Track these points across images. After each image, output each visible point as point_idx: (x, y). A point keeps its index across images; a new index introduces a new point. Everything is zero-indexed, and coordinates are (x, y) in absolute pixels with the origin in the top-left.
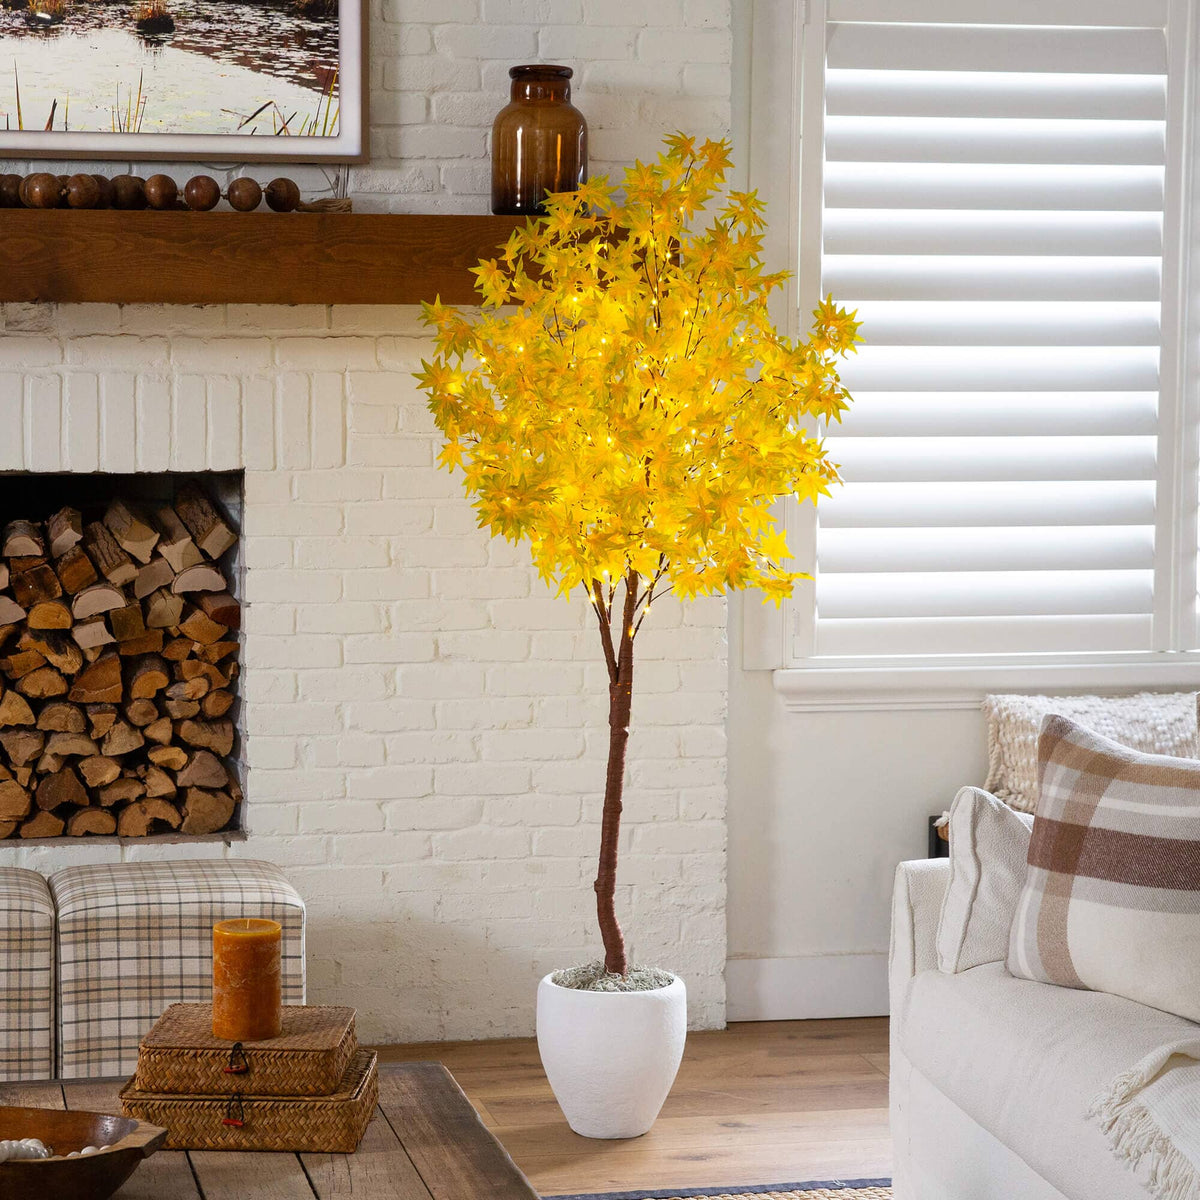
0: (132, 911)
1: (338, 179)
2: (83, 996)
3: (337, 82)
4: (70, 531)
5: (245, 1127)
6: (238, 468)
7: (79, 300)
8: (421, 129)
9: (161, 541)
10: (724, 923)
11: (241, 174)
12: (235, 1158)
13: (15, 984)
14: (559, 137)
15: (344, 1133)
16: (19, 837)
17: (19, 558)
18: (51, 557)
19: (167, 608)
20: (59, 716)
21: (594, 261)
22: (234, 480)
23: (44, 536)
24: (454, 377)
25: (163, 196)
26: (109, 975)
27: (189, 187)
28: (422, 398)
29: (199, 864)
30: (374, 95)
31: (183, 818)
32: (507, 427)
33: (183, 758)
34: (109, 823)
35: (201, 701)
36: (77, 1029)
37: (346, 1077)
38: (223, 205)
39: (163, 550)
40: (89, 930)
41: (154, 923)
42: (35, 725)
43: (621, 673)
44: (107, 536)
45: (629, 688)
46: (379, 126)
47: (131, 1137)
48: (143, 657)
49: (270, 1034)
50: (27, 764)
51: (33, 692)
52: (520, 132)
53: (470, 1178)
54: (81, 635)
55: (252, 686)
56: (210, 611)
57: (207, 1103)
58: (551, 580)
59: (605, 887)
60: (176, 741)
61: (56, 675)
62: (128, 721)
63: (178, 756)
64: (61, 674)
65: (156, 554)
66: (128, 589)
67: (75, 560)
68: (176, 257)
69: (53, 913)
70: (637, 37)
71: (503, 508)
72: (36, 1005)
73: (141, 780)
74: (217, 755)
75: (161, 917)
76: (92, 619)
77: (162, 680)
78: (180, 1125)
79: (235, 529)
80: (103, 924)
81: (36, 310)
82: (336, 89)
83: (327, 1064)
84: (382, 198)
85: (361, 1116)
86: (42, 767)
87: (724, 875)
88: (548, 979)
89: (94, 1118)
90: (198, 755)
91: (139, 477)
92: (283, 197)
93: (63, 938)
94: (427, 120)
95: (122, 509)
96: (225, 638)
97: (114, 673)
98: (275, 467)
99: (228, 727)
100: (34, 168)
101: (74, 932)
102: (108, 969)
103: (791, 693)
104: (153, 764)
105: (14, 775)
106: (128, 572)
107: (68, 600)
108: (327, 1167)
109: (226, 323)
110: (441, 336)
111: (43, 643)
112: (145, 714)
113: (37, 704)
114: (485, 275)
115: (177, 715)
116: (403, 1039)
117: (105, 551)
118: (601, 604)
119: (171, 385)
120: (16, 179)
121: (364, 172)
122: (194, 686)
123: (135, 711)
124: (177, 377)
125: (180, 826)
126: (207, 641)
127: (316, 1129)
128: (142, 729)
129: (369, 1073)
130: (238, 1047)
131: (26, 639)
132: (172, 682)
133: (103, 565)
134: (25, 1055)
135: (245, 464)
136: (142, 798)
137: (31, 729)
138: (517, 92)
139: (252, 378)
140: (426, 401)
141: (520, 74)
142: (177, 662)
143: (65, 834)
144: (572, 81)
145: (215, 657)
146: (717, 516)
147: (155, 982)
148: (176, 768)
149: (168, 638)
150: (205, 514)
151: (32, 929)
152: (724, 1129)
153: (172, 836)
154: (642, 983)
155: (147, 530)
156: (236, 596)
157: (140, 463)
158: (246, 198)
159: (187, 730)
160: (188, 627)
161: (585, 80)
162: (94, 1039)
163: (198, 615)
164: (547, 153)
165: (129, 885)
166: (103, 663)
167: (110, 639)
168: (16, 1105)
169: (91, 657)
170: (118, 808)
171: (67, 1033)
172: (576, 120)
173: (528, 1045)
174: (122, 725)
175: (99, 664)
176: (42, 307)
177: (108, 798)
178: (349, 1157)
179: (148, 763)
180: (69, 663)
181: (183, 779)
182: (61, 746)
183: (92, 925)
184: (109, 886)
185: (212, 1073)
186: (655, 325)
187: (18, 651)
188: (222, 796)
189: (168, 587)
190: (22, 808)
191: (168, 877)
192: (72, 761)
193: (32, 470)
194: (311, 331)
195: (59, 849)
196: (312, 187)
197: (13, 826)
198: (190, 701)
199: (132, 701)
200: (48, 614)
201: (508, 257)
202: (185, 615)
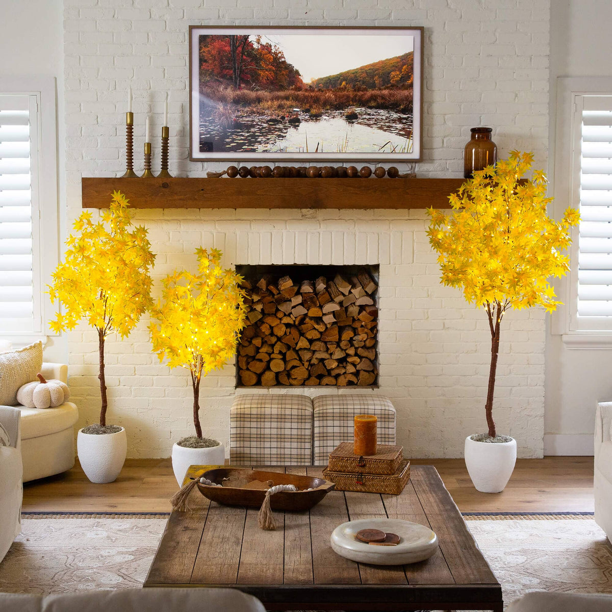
0: (338, 411)
1: (412, 167)
2: (322, 438)
3: (412, 134)
4: (322, 284)
5: (363, 484)
6: (377, 263)
7: (325, 208)
8: (441, 149)
9: (352, 288)
10: (543, 422)
11: (379, 165)
12: (360, 494)
13: (299, 433)
14: (488, 152)
15: (396, 488)
16: (305, 385)
17: (306, 293)
18: (316, 293)
19: (354, 310)
20: (318, 345)
21: (488, 193)
22: (376, 267)
23: (314, 286)
24: (440, 233)
25: (353, 173)
26: (330, 431)
27: (361, 170)
28: (428, 239)
29: (362, 396)
30: (425, 139)
31: (358, 381)
32: (455, 250)
33: (358, 360)
34: (334, 381)
35: (365, 341)
36: (320, 449)
37: (398, 469)
38: (373, 176)
39: (352, 291)
40: (324, 417)
41: (345, 415)
42: (310, 348)
43: (496, 335)
44: (335, 287)
45: (498, 340)
46: (426, 149)
47: (323, 486)
48: (346, 326)
49: (373, 454)
50: (307, 361)
51: (310, 337)
52: (474, 150)
53: (438, 506)
54: (325, 319)
55: (381, 337)
56: (368, 311)
57: (351, 476)
58: (471, 302)
59: (489, 407)
60: (356, 355)
61: (317, 332)
62: (340, 347)
63: (357, 360)
64: (318, 331)
65: (350, 292)
66: (341, 304)
67: (324, 294)
68: (357, 194)
69: (312, 411)
70: (515, 118)
71: (448, 277)
72: (306, 440)
73: (345, 368)
74: (370, 360)
75: (347, 413)
76: (329, 313)
77: (352, 334)
78: (342, 482)
79: (377, 284)
80: (328, 415)
81: (312, 211)
82: (412, 137)
83: (391, 465)
84: (428, 173)
85: (402, 483)
86: (312, 362)
87: (543, 405)
88: (469, 438)
89: (312, 479)
90: (364, 359)
91: (345, 266)
92: (393, 173)
93: (315, 419)
94: (443, 147)
95: (339, 277)
96: (373, 321)
97: (336, 332)
98: (390, 264)
99: (374, 350)
100: (312, 165)
101: (319, 417)
102: (330, 430)
103: (568, 343)
104: (349, 362)
105: (303, 365)
106: (341, 298)
107: (321, 307)
108: (390, 499)
109: (374, 215)
110: (433, 219)
111: (313, 321)
112: (346, 345)
113: (311, 341)
114: (453, 198)
115: (357, 346)
116: (431, 457)
117: (334, 291)
118: (489, 310)
119: (355, 235)
120: (305, 168)
121: (421, 164)
122: (362, 336)
123: (343, 344)
124: (357, 234)
125: (357, 383)
126: (367, 321)
127: (387, 486)
128: (345, 350)
129: (406, 468)
130: (361, 458)
131: (307, 320)
132: (355, 335)
133: (332, 296)
134: (303, 457)
135: (380, 262)
136: (345, 373)
137: (309, 350)
138: (473, 137)
139: (383, 233)
140: (429, 240)
141: (474, 131)
142: (357, 328)
143: (320, 384)
144: (492, 133)
145: (369, 327)
146: (519, 281)
147: (345, 435)
148: (356, 364)
149: (354, 320)
150: (367, 279)
151: (305, 416)
152: (539, 493)
153: (354, 386)
154: (499, 441)
155: (347, 284)
156: (377, 307)
157: (345, 261)
158: (381, 174)
159: (360, 351)
160: (360, 317)
161: (497, 132)
162: (325, 453)
163: (364, 312)
164: (483, 157)
165: (337, 402)
166: (332, 328)
167: (335, 320)
168: (291, 473)
169: (329, 326)
170: (337, 377)
171: (317, 450)
172: (493, 145)
173: (462, 461)
174: (338, 349)
175: (331, 328)
176: (314, 210)
177: (334, 373)
178: (397, 497)
179: (347, 362)
180: (321, 328)
181: (358, 367)
182: (319, 355)
183: (325, 415)
184: (331, 402)
185: (353, 466)
186: (507, 215)
187: (305, 324)
188: (372, 374)
189: (354, 303)
190: (306, 376)
191: (351, 400)
192: (322, 360)
193: (309, 264)
194: (403, 218)
195: (317, 389)
196: (403, 170)
197: (303, 381)
198: (361, 341)
199: (342, 341)
200: (314, 312)
201: (460, 193)
202: (360, 313)
